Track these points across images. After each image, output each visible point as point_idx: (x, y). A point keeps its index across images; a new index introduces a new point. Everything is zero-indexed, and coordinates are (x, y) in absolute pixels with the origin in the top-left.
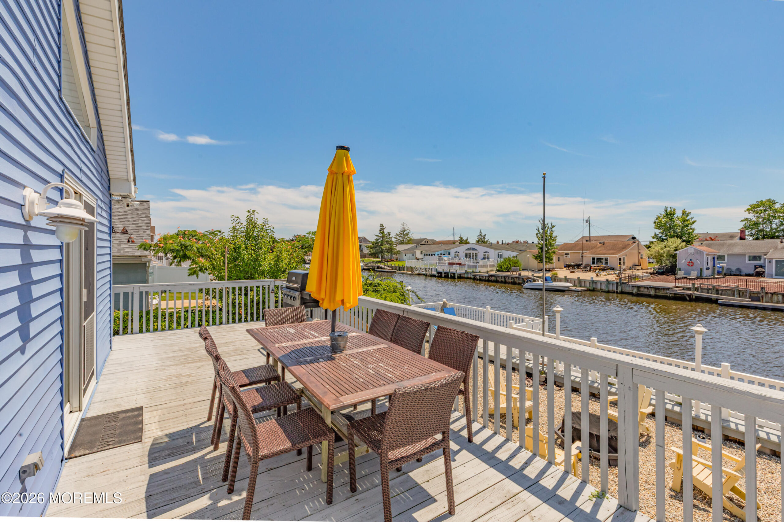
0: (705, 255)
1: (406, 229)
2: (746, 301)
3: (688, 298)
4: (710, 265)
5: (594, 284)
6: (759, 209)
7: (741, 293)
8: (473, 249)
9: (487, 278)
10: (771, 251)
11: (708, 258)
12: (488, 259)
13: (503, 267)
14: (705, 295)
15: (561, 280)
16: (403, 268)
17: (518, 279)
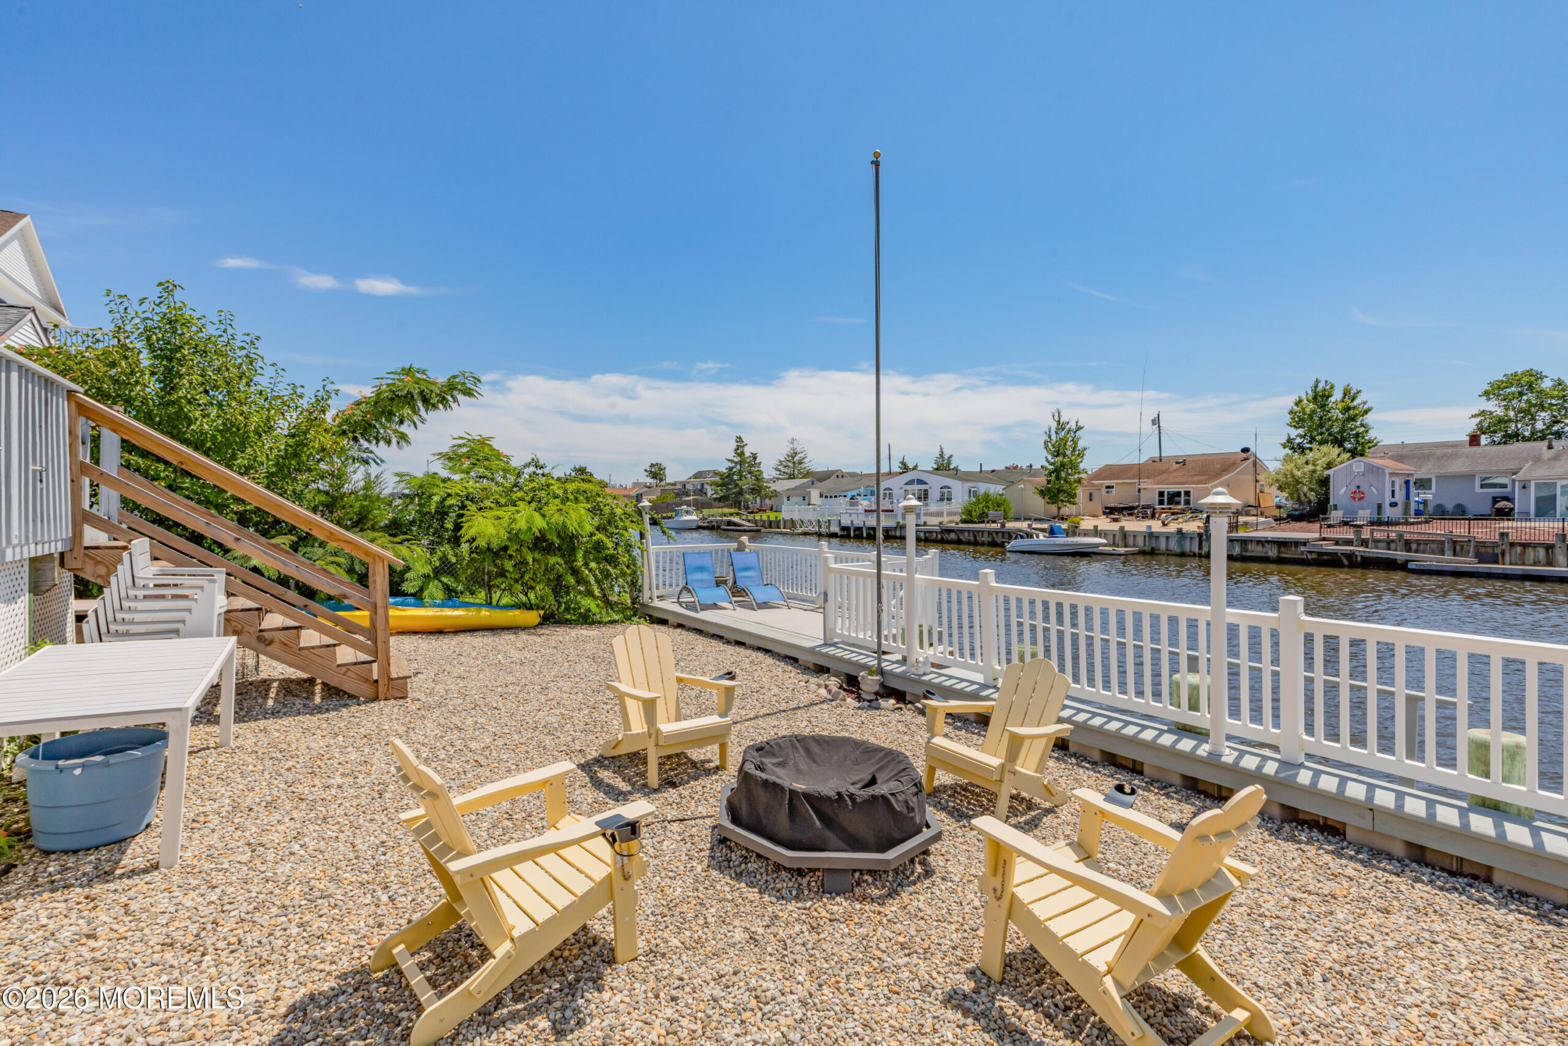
0: (1387, 476)
1: (798, 450)
2: (1468, 563)
3: (1346, 562)
4: (1400, 497)
5: (1153, 541)
6: (1508, 390)
7: (1457, 547)
8: (921, 482)
9: (939, 537)
10: (1527, 466)
11: (1393, 482)
12: (949, 499)
13: (974, 513)
14: (1382, 552)
15: (1086, 534)
16: (777, 524)
17: (1000, 535)
